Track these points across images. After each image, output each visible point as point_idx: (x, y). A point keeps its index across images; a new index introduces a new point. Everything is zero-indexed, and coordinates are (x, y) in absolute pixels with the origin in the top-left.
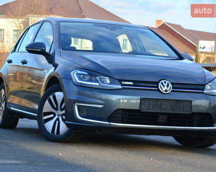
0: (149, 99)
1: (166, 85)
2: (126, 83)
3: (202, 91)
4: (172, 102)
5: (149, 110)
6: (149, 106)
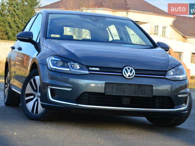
0: (113, 83)
1: (129, 71)
2: (93, 69)
3: (164, 77)
4: (135, 86)
5: (113, 93)
6: (113, 90)
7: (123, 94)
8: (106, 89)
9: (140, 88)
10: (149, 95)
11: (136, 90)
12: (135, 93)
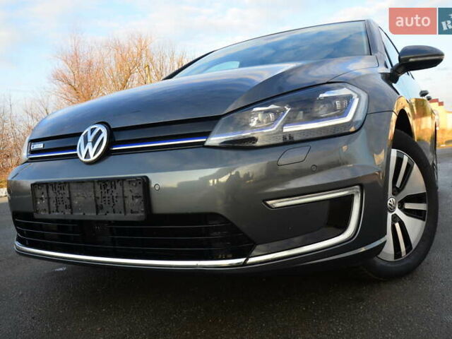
1: (90, 138)
2: (35, 147)
3: (204, 140)
4: (94, 188)
5: (50, 213)
6: (49, 204)
7: (72, 213)
8: (36, 202)
9: (108, 190)
10: (138, 212)
11: (98, 198)
12: (98, 209)
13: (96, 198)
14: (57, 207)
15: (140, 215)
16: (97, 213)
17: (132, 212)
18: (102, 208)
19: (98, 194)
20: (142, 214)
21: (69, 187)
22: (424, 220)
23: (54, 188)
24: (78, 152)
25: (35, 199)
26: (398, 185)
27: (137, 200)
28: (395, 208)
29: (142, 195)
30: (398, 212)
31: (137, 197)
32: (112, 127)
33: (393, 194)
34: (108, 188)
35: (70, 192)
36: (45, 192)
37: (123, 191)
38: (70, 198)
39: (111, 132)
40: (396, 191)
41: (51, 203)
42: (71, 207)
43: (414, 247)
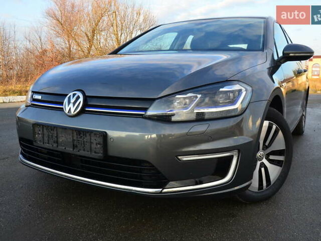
1: (72, 101)
2: (36, 97)
3: (143, 113)
4: (73, 133)
5: (43, 143)
6: (43, 138)
7: (57, 146)
8: (35, 135)
9: (81, 137)
10: (98, 153)
11: (75, 140)
12: (74, 147)
13: (73, 140)
14: (48, 141)
15: (100, 155)
16: (74, 149)
17: (95, 152)
18: (77, 146)
19: (75, 138)
20: (101, 155)
21: (57, 130)
22: (281, 166)
23: (47, 129)
24: (64, 107)
25: (34, 133)
26: (267, 144)
27: (99, 146)
28: (263, 158)
29: (102, 143)
30: (265, 161)
31: (99, 144)
32: (87, 95)
33: (263, 149)
34: (82, 135)
35: (57, 133)
36: (41, 130)
37: (91, 139)
38: (57, 137)
39: (86, 98)
40: (265, 147)
41: (45, 138)
42: (57, 142)
43: (272, 183)
